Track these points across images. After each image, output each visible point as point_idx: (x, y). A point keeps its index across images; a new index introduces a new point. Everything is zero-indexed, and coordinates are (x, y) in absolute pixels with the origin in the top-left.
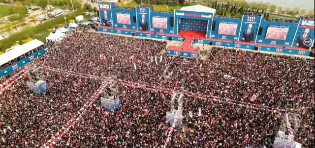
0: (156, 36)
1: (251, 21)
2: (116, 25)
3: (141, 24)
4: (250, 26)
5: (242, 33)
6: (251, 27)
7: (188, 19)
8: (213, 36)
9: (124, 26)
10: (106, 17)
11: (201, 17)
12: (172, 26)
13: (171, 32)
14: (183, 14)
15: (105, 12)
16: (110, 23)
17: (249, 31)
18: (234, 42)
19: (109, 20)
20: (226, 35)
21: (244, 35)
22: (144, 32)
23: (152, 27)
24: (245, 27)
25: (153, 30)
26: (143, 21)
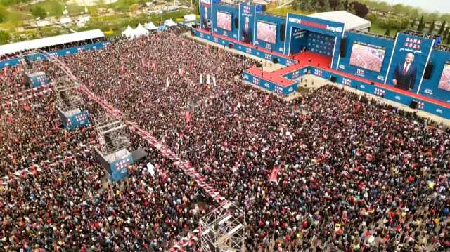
0: (258, 53)
1: (412, 48)
2: (216, 30)
3: (243, 33)
4: (410, 57)
5: (394, 69)
6: (411, 60)
7: (317, 34)
8: (342, 67)
9: (225, 32)
10: (206, 16)
11: (325, 29)
12: (282, 39)
13: (281, 49)
14: (299, 21)
15: (206, 8)
16: (210, 25)
17: (407, 67)
18: (373, 84)
19: (209, 21)
20: (363, 69)
21: (397, 73)
22: (245, 45)
23: (256, 39)
24: (401, 57)
25: (257, 42)
26: (247, 27)
